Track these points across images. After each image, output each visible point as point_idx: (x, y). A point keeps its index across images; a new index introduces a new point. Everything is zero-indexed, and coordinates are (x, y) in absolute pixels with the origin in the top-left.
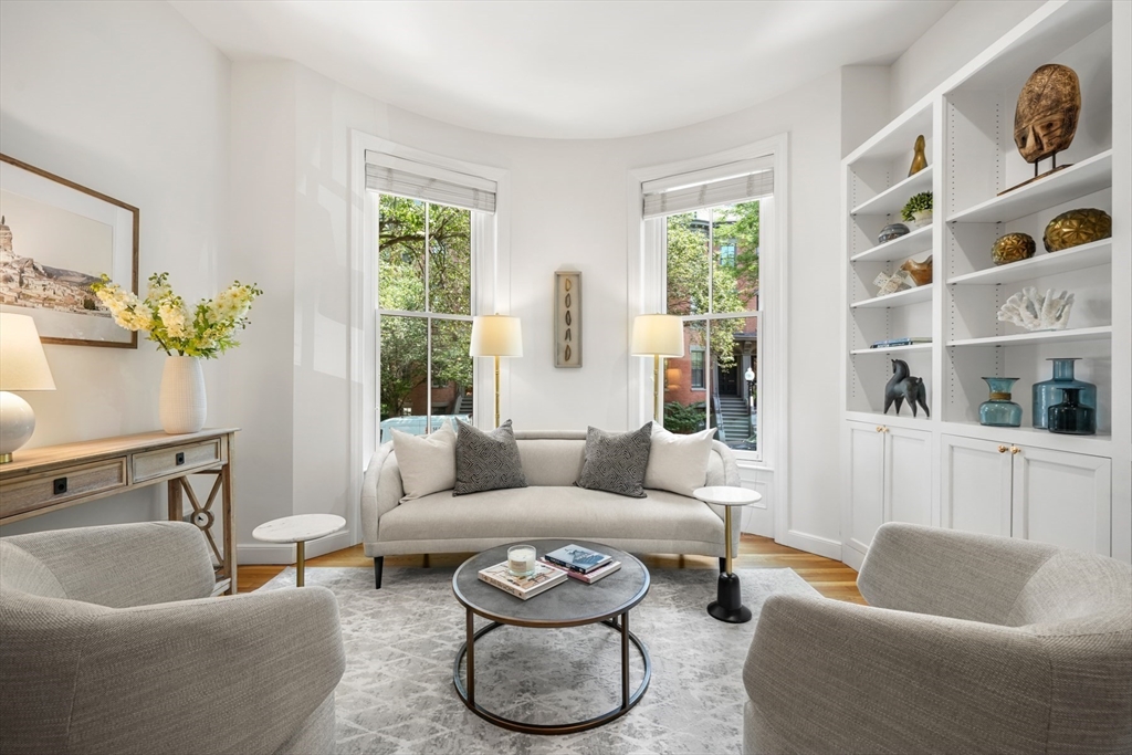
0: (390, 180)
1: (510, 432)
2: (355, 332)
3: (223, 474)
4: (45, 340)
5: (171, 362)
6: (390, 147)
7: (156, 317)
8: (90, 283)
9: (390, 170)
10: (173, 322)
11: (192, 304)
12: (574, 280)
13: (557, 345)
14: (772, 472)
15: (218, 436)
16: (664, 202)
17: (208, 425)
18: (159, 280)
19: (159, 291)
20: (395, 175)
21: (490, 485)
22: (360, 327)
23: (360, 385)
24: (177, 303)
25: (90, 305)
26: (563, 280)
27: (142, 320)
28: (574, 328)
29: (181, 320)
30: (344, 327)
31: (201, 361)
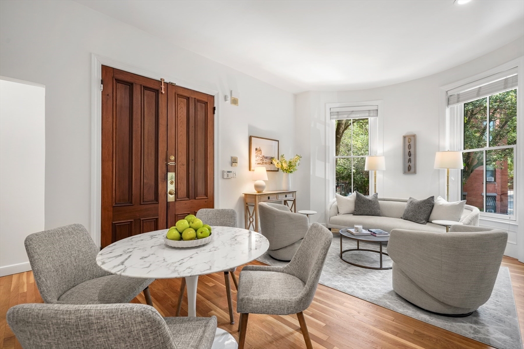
0: (338, 115)
1: (376, 197)
2: (327, 164)
3: (294, 201)
4: (267, 171)
5: (284, 174)
6: (338, 105)
7: (282, 165)
8: (272, 158)
9: (338, 112)
10: (285, 166)
11: (288, 160)
12: (412, 138)
13: (404, 164)
14: (517, 226)
15: (293, 192)
16: (458, 98)
17: (291, 190)
18: (282, 156)
19: (282, 159)
20: (340, 113)
21: (366, 213)
22: (329, 163)
23: (329, 180)
24: (285, 162)
25: (271, 163)
26: (407, 139)
27: (280, 166)
28: (412, 158)
29: (286, 165)
30: (324, 163)
31: (290, 174)
